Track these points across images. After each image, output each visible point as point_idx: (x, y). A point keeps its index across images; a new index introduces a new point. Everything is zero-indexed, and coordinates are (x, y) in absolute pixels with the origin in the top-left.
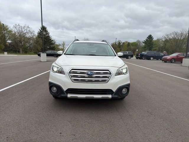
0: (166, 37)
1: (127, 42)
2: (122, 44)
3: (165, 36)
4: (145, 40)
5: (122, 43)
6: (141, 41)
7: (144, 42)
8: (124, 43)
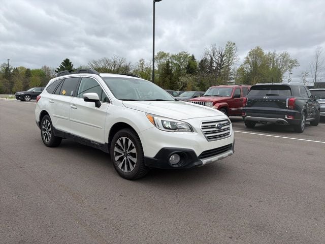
0: (94, 65)
1: (22, 68)
2: (12, 70)
3: (92, 63)
4: (59, 68)
5: (11, 68)
6: (50, 68)
7: (57, 70)
8: (16, 70)
